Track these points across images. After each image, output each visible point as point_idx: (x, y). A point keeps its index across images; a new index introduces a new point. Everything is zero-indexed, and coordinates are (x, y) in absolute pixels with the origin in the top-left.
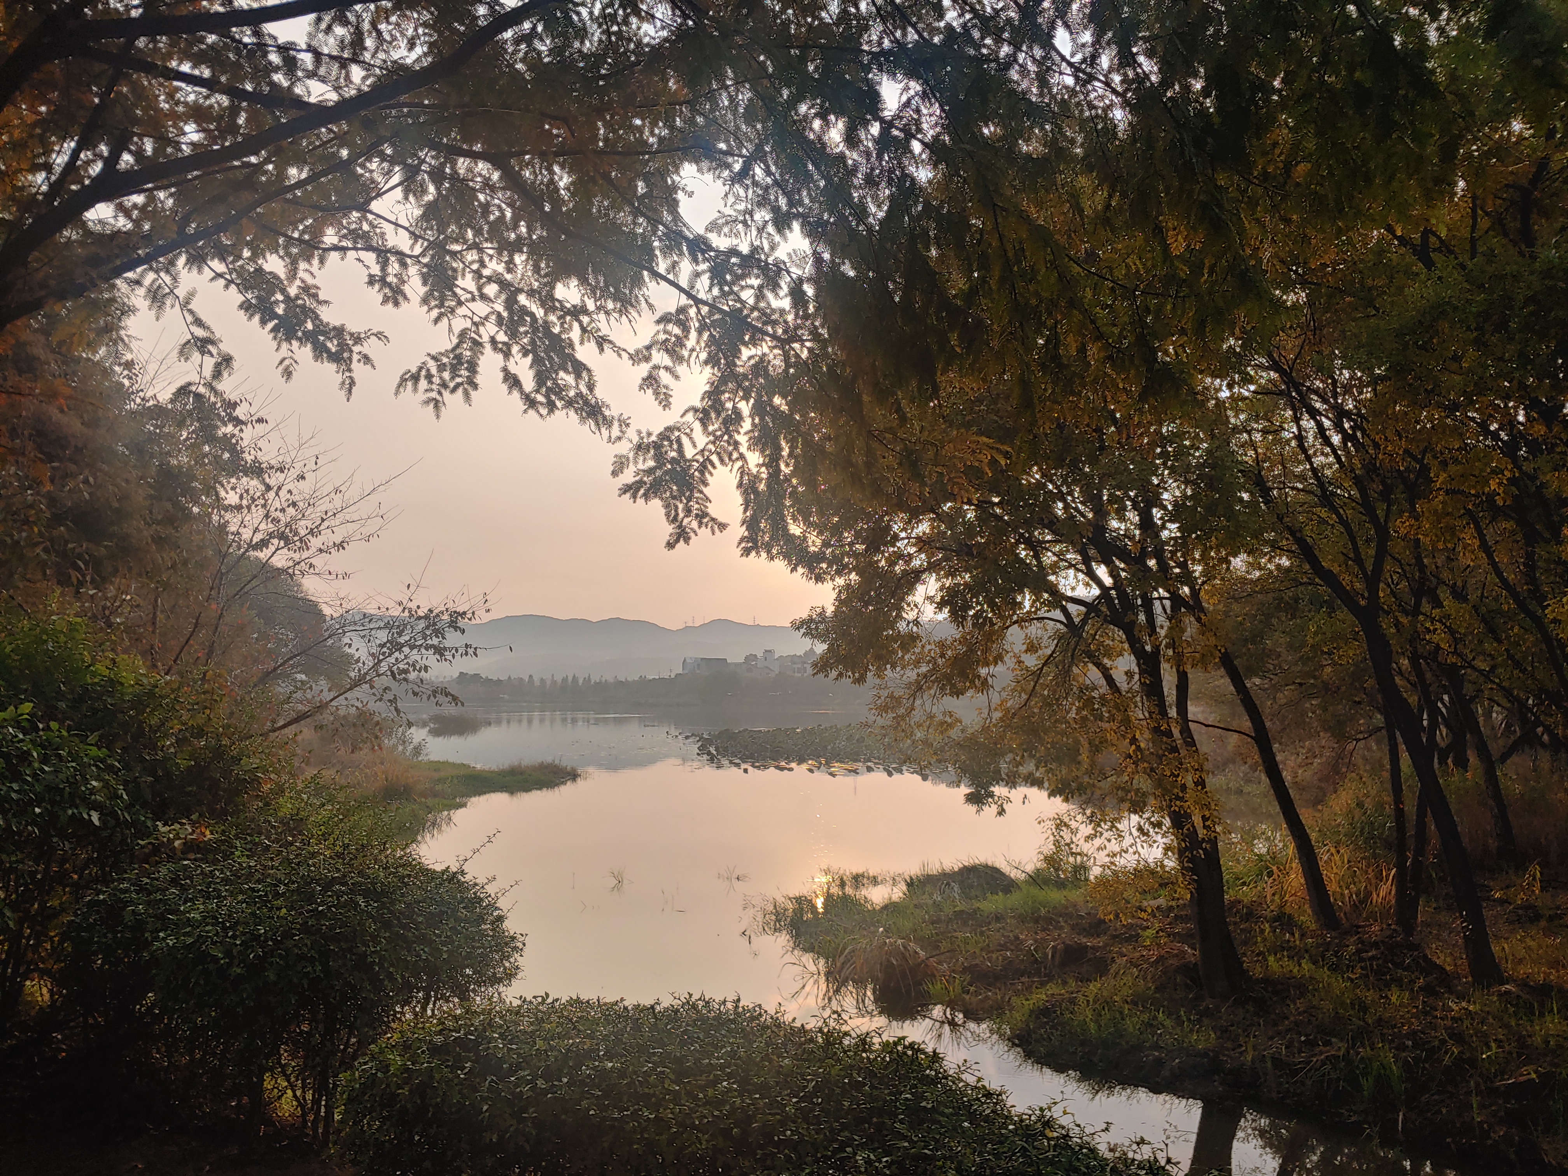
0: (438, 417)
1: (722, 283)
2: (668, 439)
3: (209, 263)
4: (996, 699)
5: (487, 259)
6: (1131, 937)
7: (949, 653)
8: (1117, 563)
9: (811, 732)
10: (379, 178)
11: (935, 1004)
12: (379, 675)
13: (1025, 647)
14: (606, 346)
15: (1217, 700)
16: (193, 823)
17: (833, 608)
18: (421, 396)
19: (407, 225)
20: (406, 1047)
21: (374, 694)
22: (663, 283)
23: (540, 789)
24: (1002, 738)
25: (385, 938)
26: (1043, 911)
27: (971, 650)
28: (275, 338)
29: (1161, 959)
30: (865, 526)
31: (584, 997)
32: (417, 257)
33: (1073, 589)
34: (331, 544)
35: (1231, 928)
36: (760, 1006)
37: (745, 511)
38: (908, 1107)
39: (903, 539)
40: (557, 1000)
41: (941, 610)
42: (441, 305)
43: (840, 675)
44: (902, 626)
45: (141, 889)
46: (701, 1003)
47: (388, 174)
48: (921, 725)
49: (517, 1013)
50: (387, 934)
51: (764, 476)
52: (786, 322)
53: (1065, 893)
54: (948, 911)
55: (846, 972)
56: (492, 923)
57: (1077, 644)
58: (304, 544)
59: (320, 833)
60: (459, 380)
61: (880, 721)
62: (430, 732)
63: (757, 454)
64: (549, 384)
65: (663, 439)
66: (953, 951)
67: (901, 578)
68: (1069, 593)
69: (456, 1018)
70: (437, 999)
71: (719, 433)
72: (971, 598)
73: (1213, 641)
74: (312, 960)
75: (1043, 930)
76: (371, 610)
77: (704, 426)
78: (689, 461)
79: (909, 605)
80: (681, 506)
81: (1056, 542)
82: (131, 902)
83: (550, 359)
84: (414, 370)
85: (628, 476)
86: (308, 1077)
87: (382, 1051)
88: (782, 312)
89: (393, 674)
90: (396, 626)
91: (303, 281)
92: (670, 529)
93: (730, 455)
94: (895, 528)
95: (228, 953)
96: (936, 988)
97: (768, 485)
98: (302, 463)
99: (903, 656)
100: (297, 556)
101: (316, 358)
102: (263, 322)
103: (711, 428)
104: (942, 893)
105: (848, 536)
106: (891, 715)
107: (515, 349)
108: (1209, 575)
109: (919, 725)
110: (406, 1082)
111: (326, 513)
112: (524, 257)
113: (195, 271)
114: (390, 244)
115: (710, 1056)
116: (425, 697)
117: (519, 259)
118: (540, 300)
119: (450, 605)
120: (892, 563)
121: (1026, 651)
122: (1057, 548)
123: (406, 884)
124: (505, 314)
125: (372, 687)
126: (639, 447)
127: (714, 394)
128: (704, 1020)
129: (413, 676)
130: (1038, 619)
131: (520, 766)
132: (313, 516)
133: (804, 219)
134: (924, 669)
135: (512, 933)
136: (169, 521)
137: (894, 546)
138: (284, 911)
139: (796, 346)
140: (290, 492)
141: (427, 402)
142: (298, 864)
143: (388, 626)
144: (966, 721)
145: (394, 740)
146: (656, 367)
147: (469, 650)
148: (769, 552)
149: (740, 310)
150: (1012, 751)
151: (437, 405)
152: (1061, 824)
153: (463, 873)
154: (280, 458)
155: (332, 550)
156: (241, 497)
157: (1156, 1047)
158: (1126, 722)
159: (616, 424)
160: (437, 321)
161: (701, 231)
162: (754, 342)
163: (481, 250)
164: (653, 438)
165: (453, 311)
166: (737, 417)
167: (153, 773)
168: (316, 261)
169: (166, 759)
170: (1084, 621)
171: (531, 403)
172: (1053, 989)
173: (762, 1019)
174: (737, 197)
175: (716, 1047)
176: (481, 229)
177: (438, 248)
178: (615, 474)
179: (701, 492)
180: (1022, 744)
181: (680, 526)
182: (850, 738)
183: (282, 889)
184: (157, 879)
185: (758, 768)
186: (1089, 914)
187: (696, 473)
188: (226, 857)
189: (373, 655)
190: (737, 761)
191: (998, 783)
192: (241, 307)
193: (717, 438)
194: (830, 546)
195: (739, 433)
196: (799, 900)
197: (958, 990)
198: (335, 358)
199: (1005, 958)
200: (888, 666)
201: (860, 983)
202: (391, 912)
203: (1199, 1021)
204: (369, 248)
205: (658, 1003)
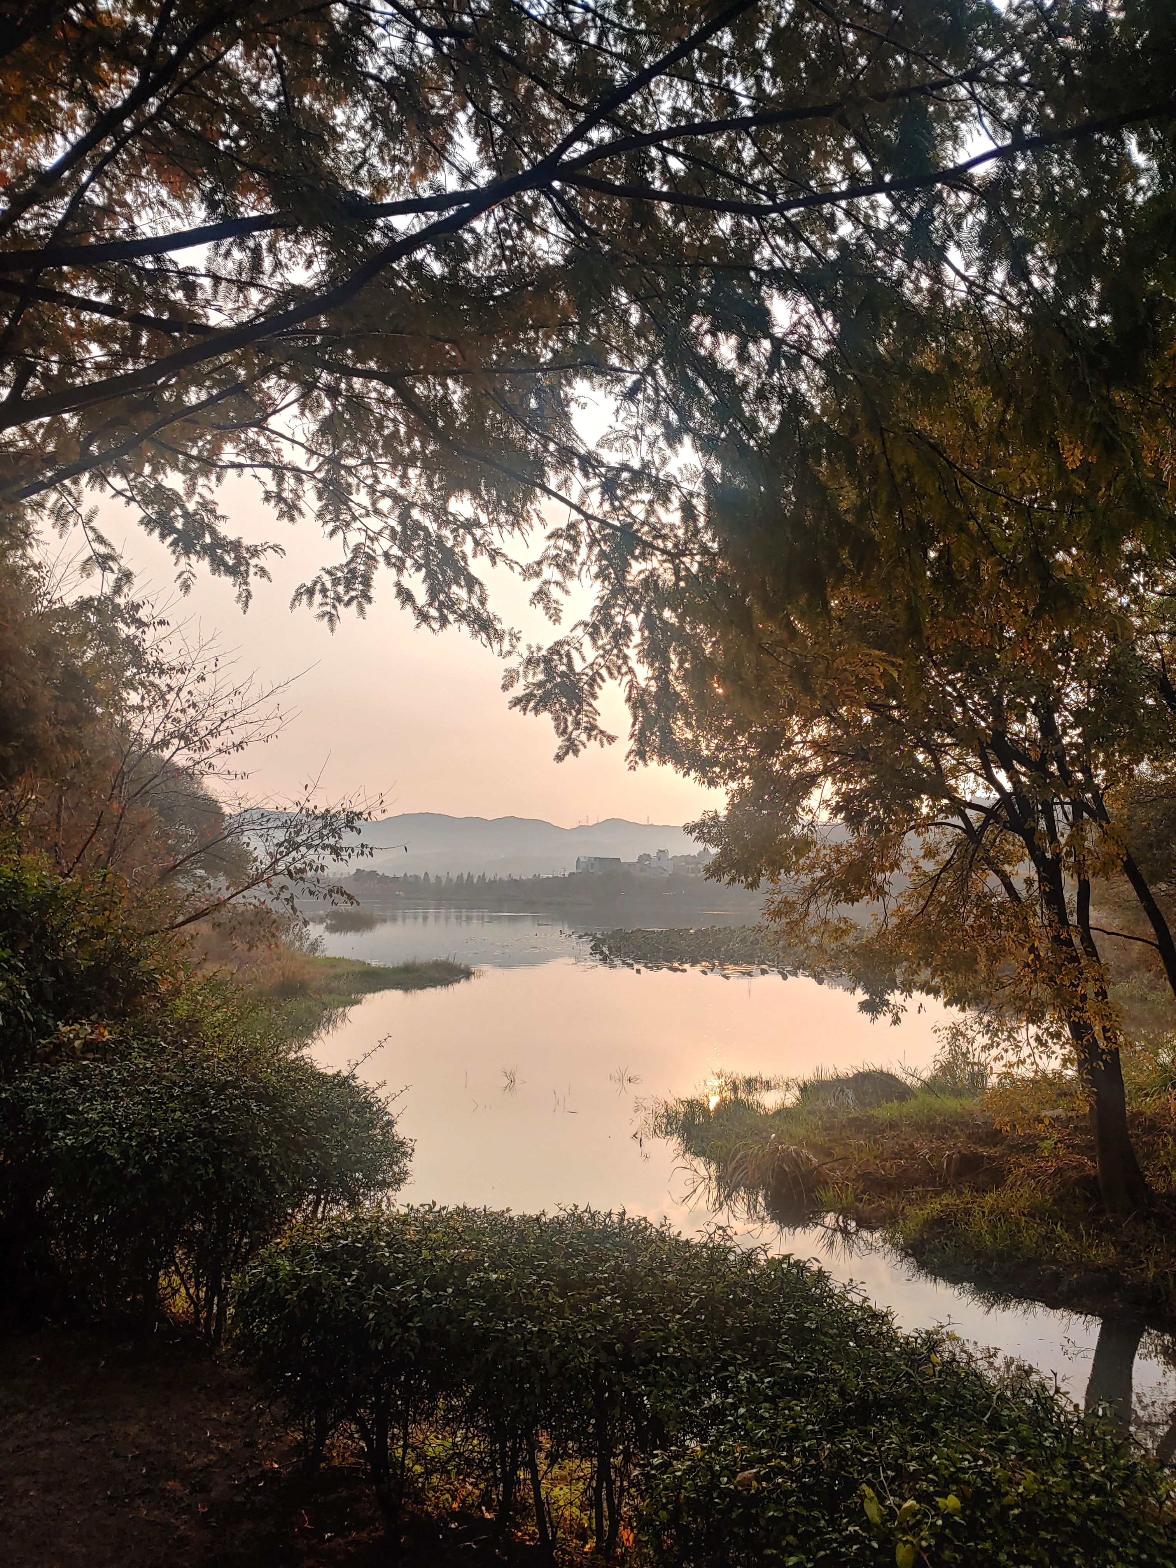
0: (332, 630)
1: (613, 498)
2: (558, 653)
3: (110, 479)
4: (892, 906)
5: (380, 475)
6: (1029, 1147)
7: (845, 859)
8: (1017, 766)
9: (705, 933)
10: (275, 394)
11: (827, 1212)
12: (276, 874)
13: (922, 852)
14: (498, 559)
15: (1119, 905)
16: (93, 1024)
17: (726, 813)
18: (316, 610)
19: (302, 440)
20: (294, 1253)
21: (271, 893)
22: (553, 499)
23: (434, 986)
24: (898, 945)
25: (276, 1142)
26: (939, 1120)
27: (867, 856)
28: (174, 552)
29: (1059, 1171)
30: (759, 730)
31: (471, 1206)
32: (312, 473)
33: (973, 792)
34: (230, 744)
35: (1133, 1140)
36: (645, 1219)
38: (791, 1327)
39: (798, 742)
40: (444, 1209)
41: (836, 814)
42: (337, 518)
43: (733, 879)
44: (797, 830)
45: (42, 1088)
46: (586, 1215)
47: (285, 390)
48: (815, 931)
49: (404, 1223)
50: (279, 1138)
51: (653, 689)
52: (676, 536)
53: (962, 1101)
54: (843, 1118)
55: (737, 1177)
56: (382, 1128)
57: (975, 851)
58: (204, 746)
59: (215, 1035)
60: (353, 593)
61: (774, 926)
62: (327, 928)
63: (646, 666)
64: (442, 597)
65: (552, 654)
66: (845, 1158)
67: (796, 782)
68: (968, 798)
69: (344, 1225)
70: (327, 1202)
71: (608, 647)
72: (867, 804)
73: (1114, 849)
74: (205, 1163)
75: (938, 1139)
76: (269, 809)
77: (594, 640)
78: (578, 674)
79: (803, 809)
80: (570, 719)
81: (955, 745)
82: (32, 1101)
83: (444, 573)
84: (309, 584)
85: (519, 690)
86: (202, 1276)
87: (271, 1256)
88: (672, 527)
89: (290, 874)
90: (292, 825)
91: (202, 496)
92: (559, 741)
93: (619, 668)
94: (790, 732)
95: (124, 1154)
96: (827, 1195)
97: (658, 699)
98: (202, 665)
99: (797, 861)
100: (196, 756)
101: (214, 571)
102: (163, 537)
103: (600, 643)
104: (837, 1100)
105: (742, 740)
106: (784, 920)
107: (409, 562)
108: (1111, 779)
109: (813, 931)
110: (295, 1287)
111: (226, 714)
112: (418, 471)
113: (97, 487)
114: (286, 460)
115: (595, 1269)
116: (321, 896)
117: (412, 473)
118: (434, 513)
119: (347, 806)
120: (786, 767)
121: (924, 857)
122: (956, 752)
123: (298, 1089)
124: (399, 529)
125: (269, 886)
126: (529, 661)
127: (604, 609)
128: (589, 1232)
129: (310, 874)
130: (936, 824)
131: (414, 963)
132: (212, 716)
133: (696, 435)
134: (819, 874)
135: (401, 1138)
136: (74, 721)
137: (788, 749)
138: (178, 1113)
139: (687, 560)
140: (190, 693)
141: (322, 616)
142: (193, 1066)
143: (285, 825)
144: (862, 927)
145: (291, 938)
146: (547, 582)
147: (364, 849)
149: (631, 525)
150: (907, 958)
151: (332, 618)
152: (957, 1033)
153: (354, 1077)
154: (181, 660)
155: (232, 751)
156: (143, 699)
157: (1053, 1261)
158: (1026, 929)
159: (507, 638)
160: (332, 534)
161: (592, 447)
162: (644, 556)
163: (374, 466)
164: (543, 652)
165: (348, 525)
166: (627, 631)
167: (55, 973)
168: (213, 477)
169: (67, 959)
170: (983, 827)
171: (424, 617)
172: (947, 1199)
173: (648, 1233)
174: (630, 414)
175: (601, 1261)
176: (376, 442)
177: (333, 462)
178: (505, 687)
179: (590, 705)
180: (918, 952)
181: (569, 739)
182: (744, 940)
183: (176, 1091)
184: (58, 1078)
185: (651, 968)
186: (985, 1123)
187: (586, 687)
188: (123, 1058)
189: (270, 854)
190: (630, 961)
191: (893, 991)
192: (141, 522)
193: (606, 652)
194: (724, 749)
195: (628, 646)
196: (691, 1103)
197: (851, 1197)
198: (232, 571)
199: (899, 1167)
200: (782, 871)
201: (751, 1189)
202: (282, 1116)
203: (1098, 1236)
204: (266, 465)
205: (543, 1214)
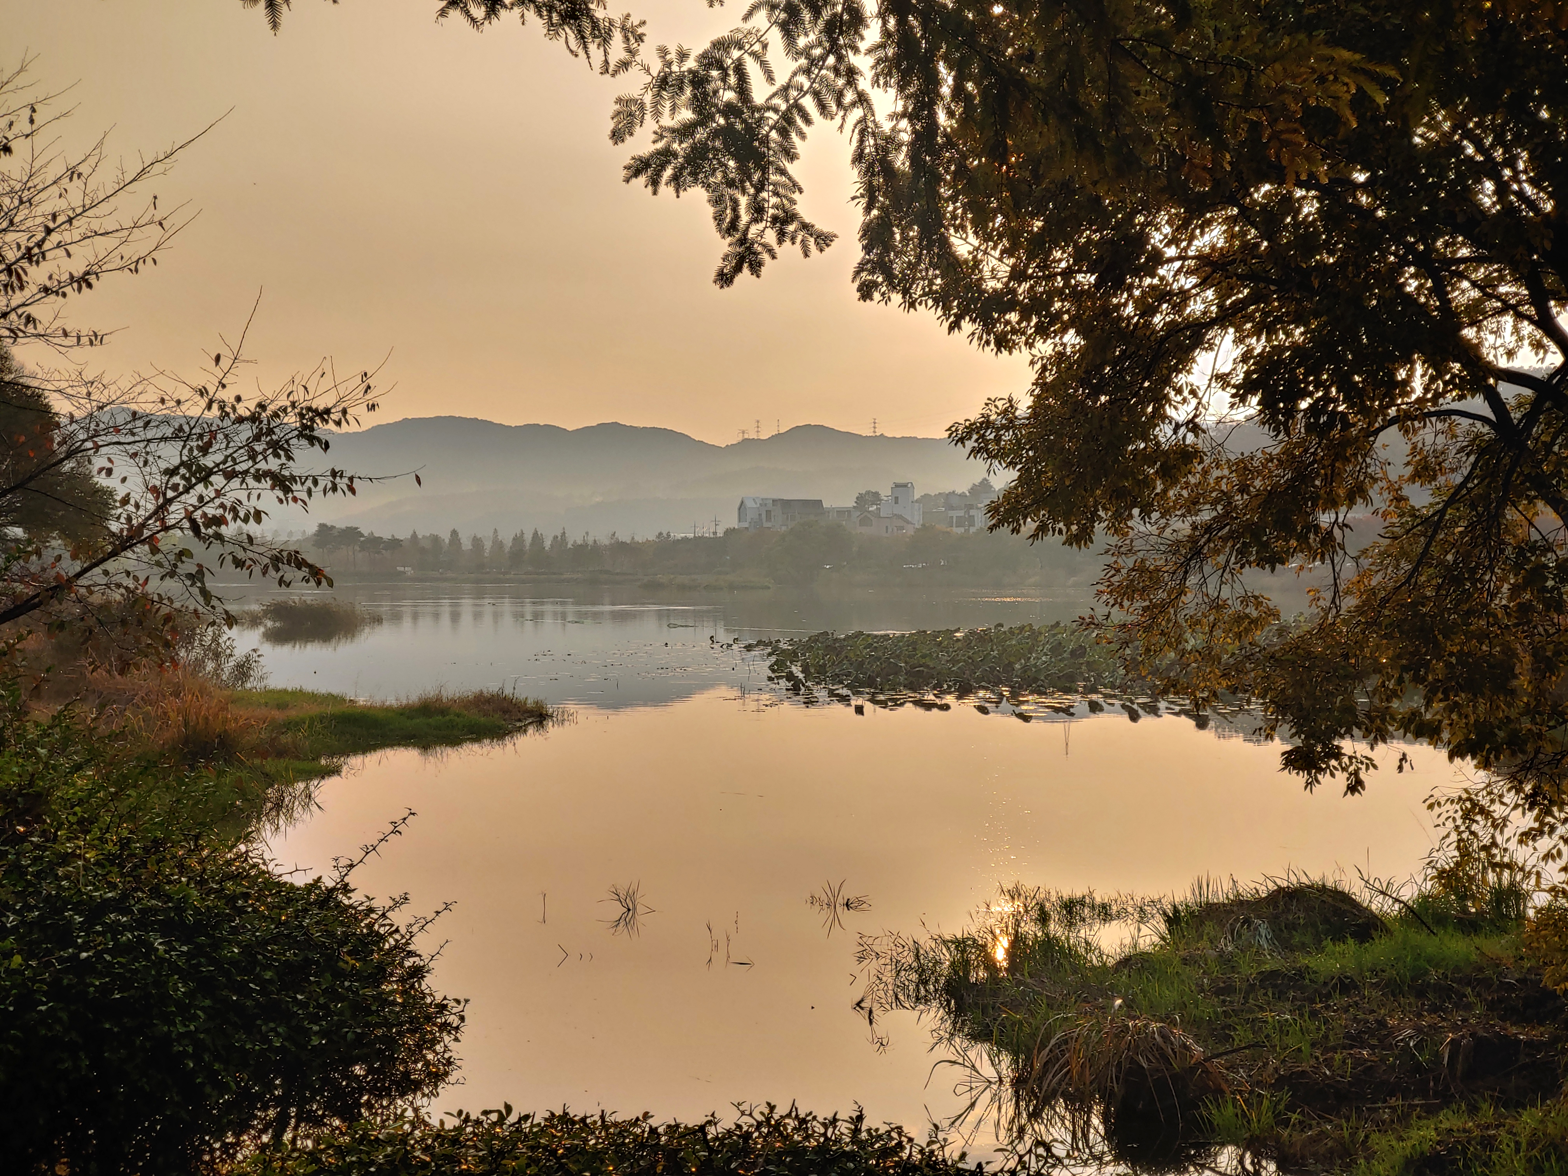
0: (275, 25)
2: (720, 65)
4: (1348, 572)
7: (1258, 483)
9: (983, 638)
11: (1223, 1145)
12: (166, 528)
13: (1410, 469)
17: (1029, 401)
21: (159, 564)
24: (1360, 645)
25: (202, 1009)
26: (1434, 976)
27: (1302, 476)
30: (1096, 237)
31: (576, 1111)
33: (1510, 354)
34: (65, 277)
36: (899, 1128)
37: (868, 209)
39: (1171, 260)
40: (526, 1117)
41: (1243, 400)
43: (1042, 529)
44: (1164, 433)
46: (791, 1123)
48: (1198, 622)
49: (455, 1141)
50: (207, 1002)
51: (905, 137)
53: (1477, 941)
54: (1248, 971)
55: (1051, 1080)
56: (402, 980)
57: (1515, 463)
59: (73, 819)
61: (1118, 616)
63: (892, 92)
65: (708, 66)
66: (1258, 1046)
67: (1164, 339)
68: (1503, 363)
70: (301, 1119)
71: (817, 52)
72: (1306, 376)
74: (73, 1049)
75: (1434, 1010)
76: (146, 404)
77: (790, 37)
78: (759, 109)
79: (1179, 391)
80: (743, 201)
81: (1477, 260)
89: (194, 527)
90: (195, 436)
92: (724, 246)
93: (840, 95)
94: (1156, 238)
96: (1224, 1114)
97: (914, 157)
99: (1165, 491)
103: (802, 42)
104: (1237, 938)
105: (1061, 258)
106: (1139, 604)
109: (1194, 623)
111: (54, 217)
116: (257, 570)
119: (299, 396)
120: (1147, 310)
121: (1412, 479)
122: (1481, 273)
123: (241, 911)
125: (155, 550)
126: (663, 83)
128: (797, 1151)
129: (229, 530)
130: (1438, 414)
131: (439, 699)
132: (29, 223)
134: (1206, 515)
135: (439, 998)
137: (1153, 275)
138: (17, 959)
142: (38, 875)
143: (179, 435)
144: (1288, 617)
145: (197, 652)
147: (339, 481)
148: (906, 292)
150: (1378, 669)
152: (1473, 810)
153: (346, 889)
155: (68, 290)
159: (617, 37)
164: (691, 64)
166: (854, 18)
170: (1530, 418)
173: (905, 1155)
178: (617, 136)
179: (783, 172)
180: (1399, 657)
181: (743, 241)
182: (1057, 648)
185: (883, 704)
187: (774, 135)
189: (154, 490)
190: (845, 692)
191: (1349, 732)
193: (813, 62)
194: (1025, 277)
195: (856, 50)
197: (1267, 1118)
199: (1359, 1061)
200: (1136, 511)
201: (1078, 1101)
202: (212, 961)
205: (712, 1122)
